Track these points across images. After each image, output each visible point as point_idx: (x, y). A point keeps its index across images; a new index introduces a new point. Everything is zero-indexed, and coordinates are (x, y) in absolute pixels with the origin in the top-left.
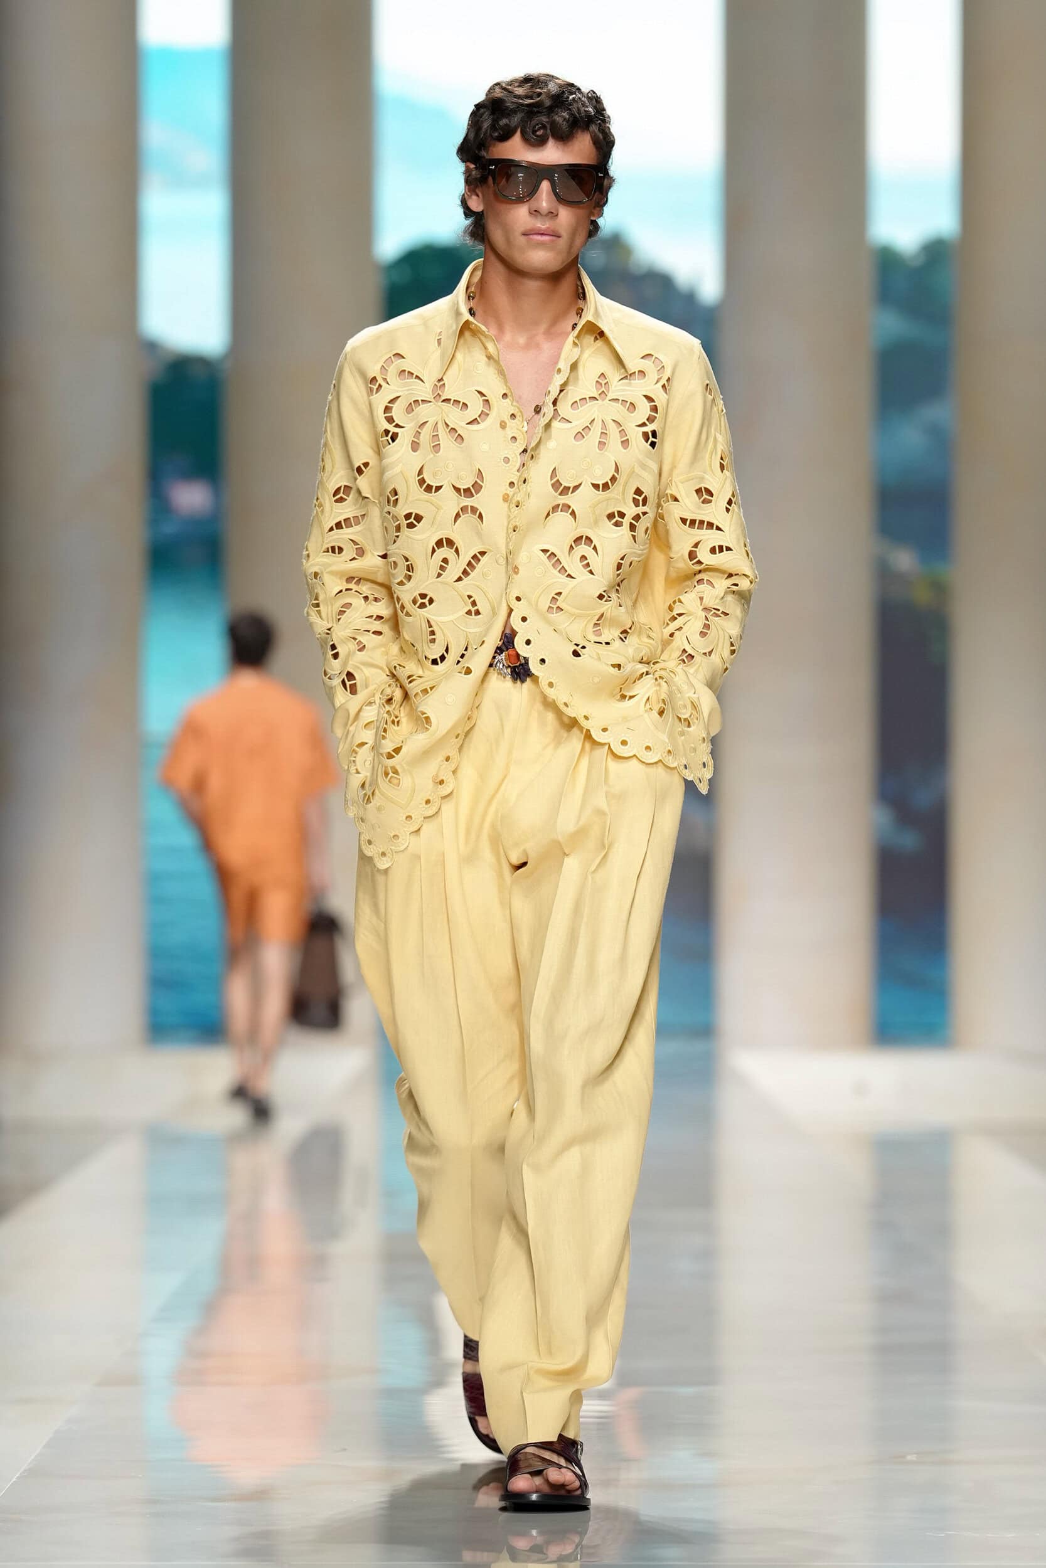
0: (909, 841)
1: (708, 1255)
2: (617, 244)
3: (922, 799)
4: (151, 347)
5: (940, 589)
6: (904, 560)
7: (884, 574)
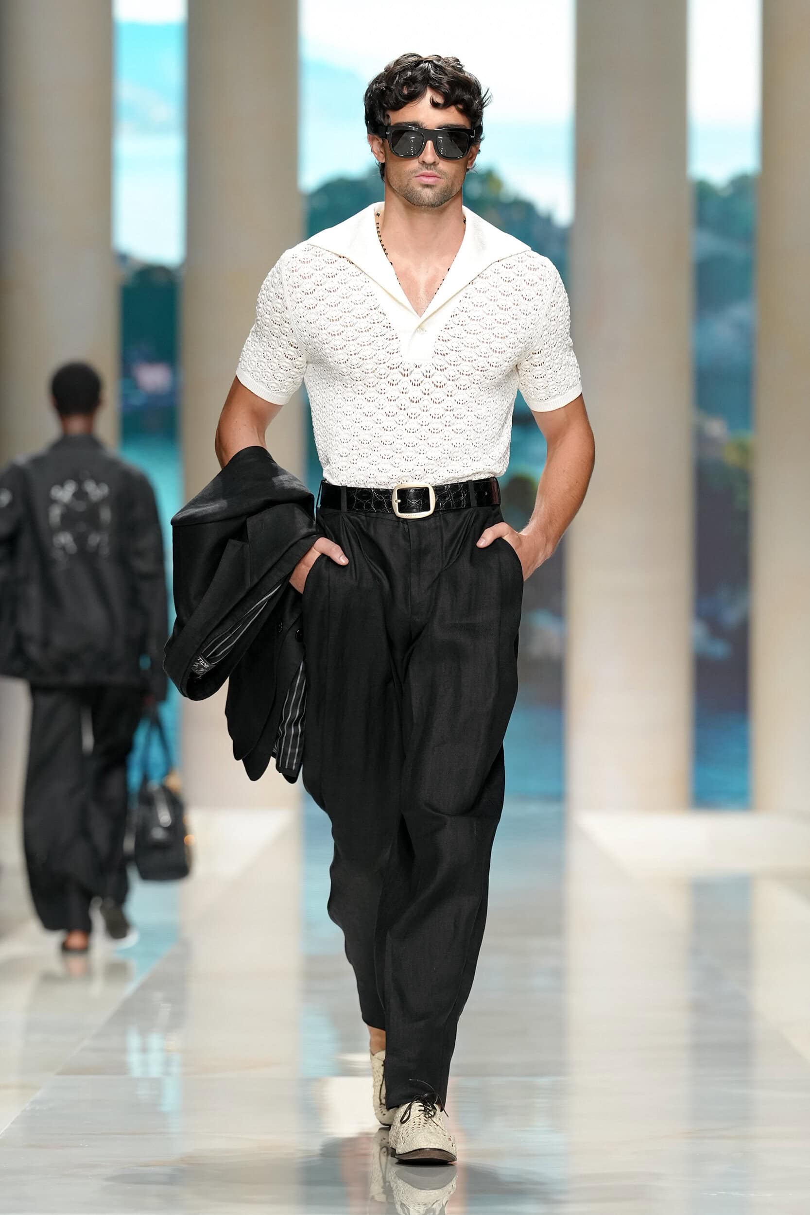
0: (720, 650)
1: (559, 974)
2: (489, 178)
3: (731, 617)
4: (123, 258)
5: (745, 450)
6: (716, 428)
7: (701, 439)
